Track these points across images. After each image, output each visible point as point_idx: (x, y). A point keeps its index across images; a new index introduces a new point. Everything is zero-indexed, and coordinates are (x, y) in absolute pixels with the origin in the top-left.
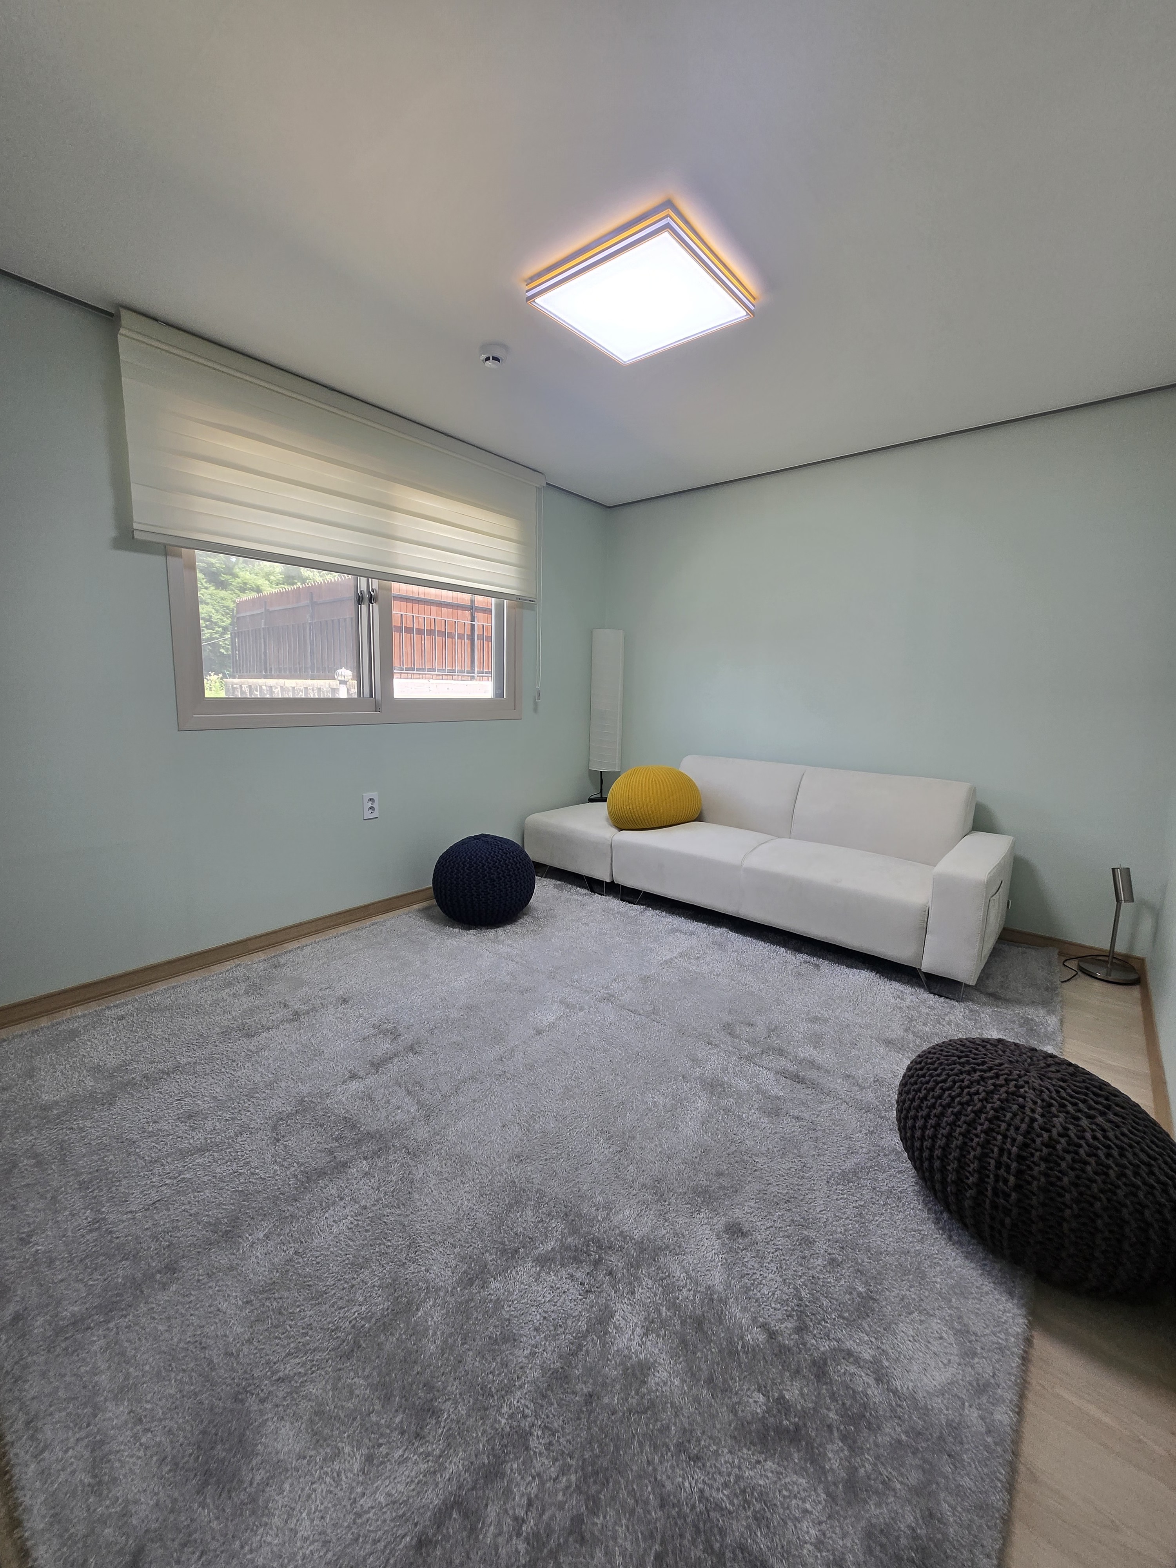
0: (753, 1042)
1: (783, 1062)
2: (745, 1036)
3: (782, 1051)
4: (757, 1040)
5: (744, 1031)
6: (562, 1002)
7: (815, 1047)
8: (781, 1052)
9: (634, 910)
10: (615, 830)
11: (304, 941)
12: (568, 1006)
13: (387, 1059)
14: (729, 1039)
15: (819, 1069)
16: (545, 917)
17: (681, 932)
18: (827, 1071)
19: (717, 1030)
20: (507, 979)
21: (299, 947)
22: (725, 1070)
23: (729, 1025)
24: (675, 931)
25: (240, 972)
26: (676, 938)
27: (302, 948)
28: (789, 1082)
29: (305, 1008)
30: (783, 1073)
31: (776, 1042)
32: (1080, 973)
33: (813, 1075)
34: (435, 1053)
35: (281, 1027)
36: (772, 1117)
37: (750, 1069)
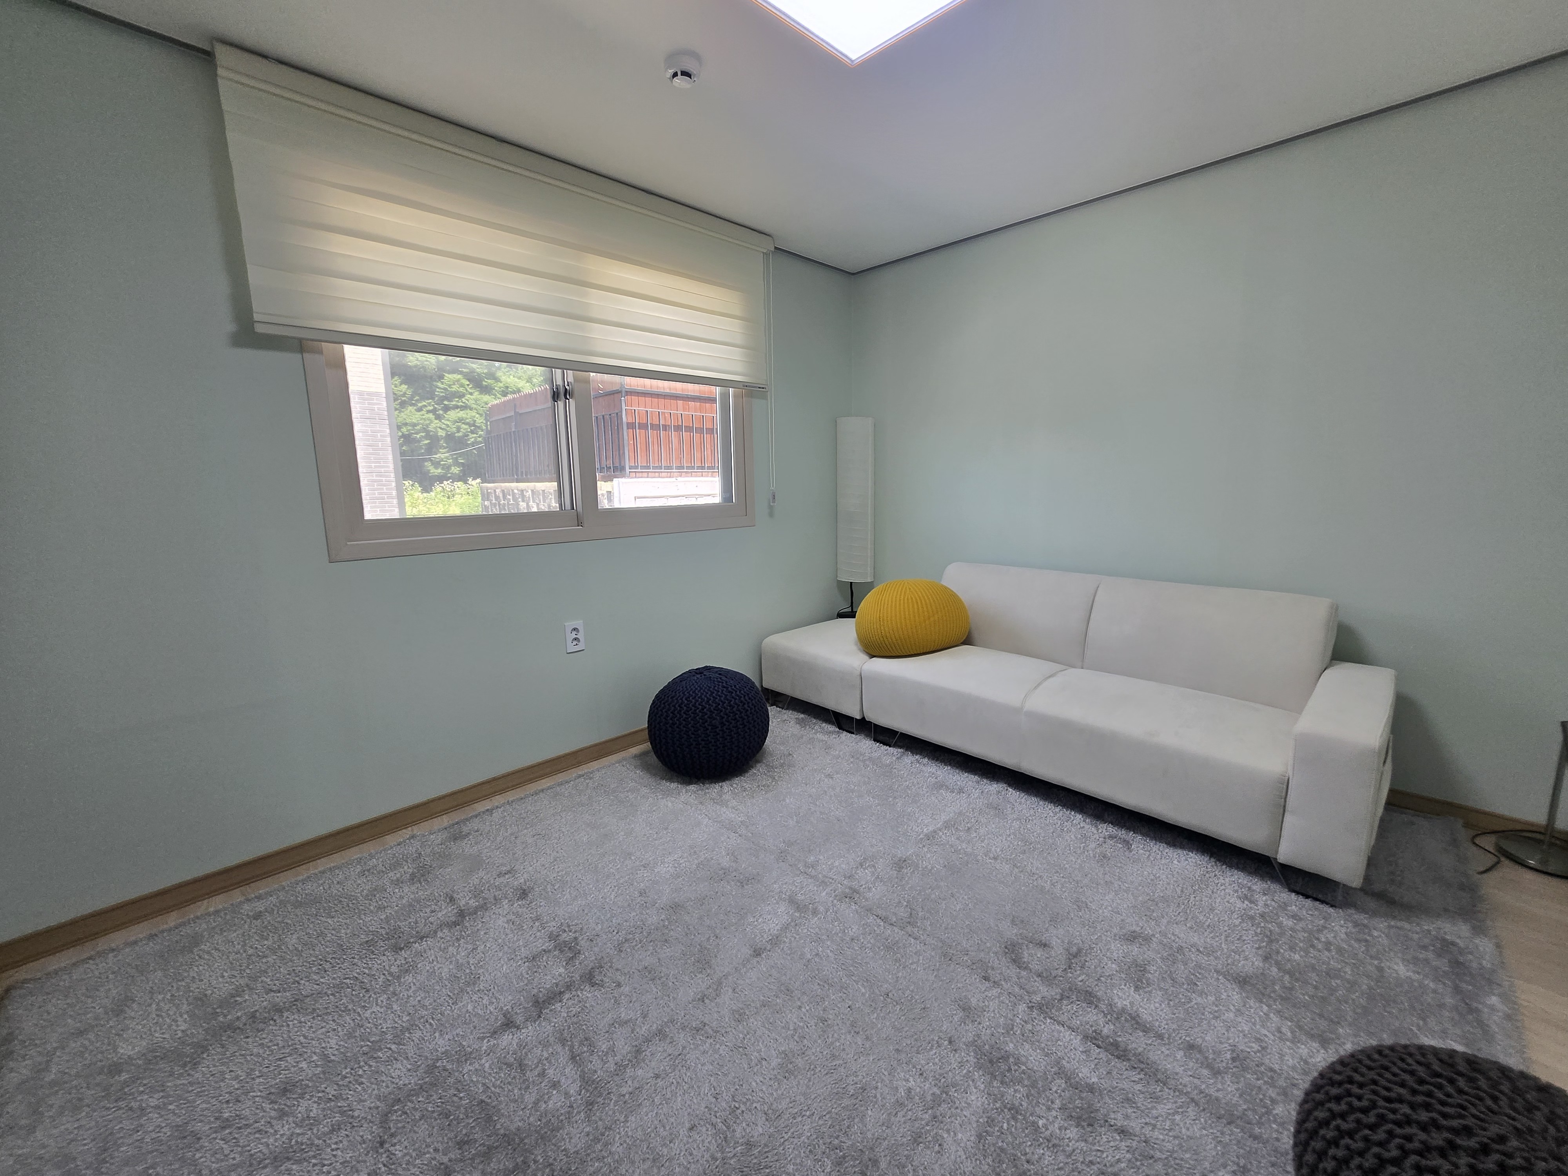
0: (1046, 977)
1: (1092, 1017)
2: (1035, 966)
3: (1090, 994)
4: (1054, 973)
5: (1033, 956)
6: (792, 901)
7: (1137, 988)
8: (1090, 998)
9: (888, 754)
10: (865, 657)
11: (498, 800)
12: (798, 909)
13: (555, 996)
14: (1013, 972)
15: (1146, 1030)
16: (782, 765)
17: (947, 788)
18: (1160, 1037)
19: (996, 953)
20: (726, 862)
21: (488, 810)
22: (1009, 1029)
23: (1013, 945)
24: (940, 786)
25: (412, 849)
26: (940, 798)
27: (490, 811)
28: (1103, 1055)
29: (473, 903)
30: (1093, 1038)
31: (1079, 978)
32: (1503, 859)
33: (1138, 1042)
34: (619, 985)
35: (440, 934)
36: (1083, 1127)
37: (1046, 1028)
